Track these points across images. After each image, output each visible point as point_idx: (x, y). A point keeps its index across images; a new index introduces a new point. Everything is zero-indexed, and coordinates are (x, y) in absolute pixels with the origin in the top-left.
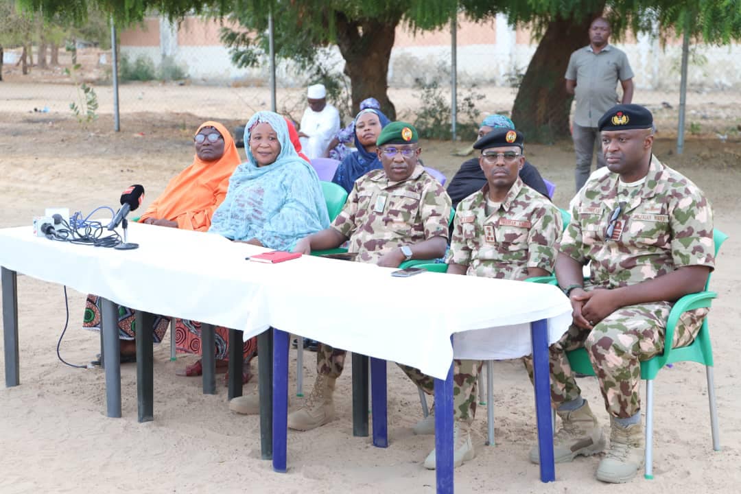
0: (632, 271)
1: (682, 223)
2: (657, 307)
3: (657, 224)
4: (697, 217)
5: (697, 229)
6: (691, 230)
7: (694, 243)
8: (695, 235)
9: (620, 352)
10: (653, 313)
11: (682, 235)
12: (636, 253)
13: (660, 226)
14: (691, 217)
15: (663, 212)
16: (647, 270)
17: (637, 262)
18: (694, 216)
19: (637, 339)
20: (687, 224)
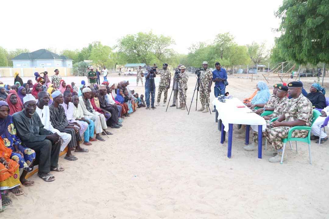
0: (289, 119)
1: (299, 109)
2: (288, 127)
3: (294, 109)
4: (303, 109)
5: (302, 111)
6: (301, 111)
7: (301, 114)
8: (302, 113)
9: (272, 135)
10: (286, 129)
11: (299, 112)
12: (291, 115)
13: (295, 110)
14: (301, 109)
15: (296, 106)
16: (292, 119)
17: (290, 117)
18: (302, 108)
19: (277, 133)
20: (300, 110)
